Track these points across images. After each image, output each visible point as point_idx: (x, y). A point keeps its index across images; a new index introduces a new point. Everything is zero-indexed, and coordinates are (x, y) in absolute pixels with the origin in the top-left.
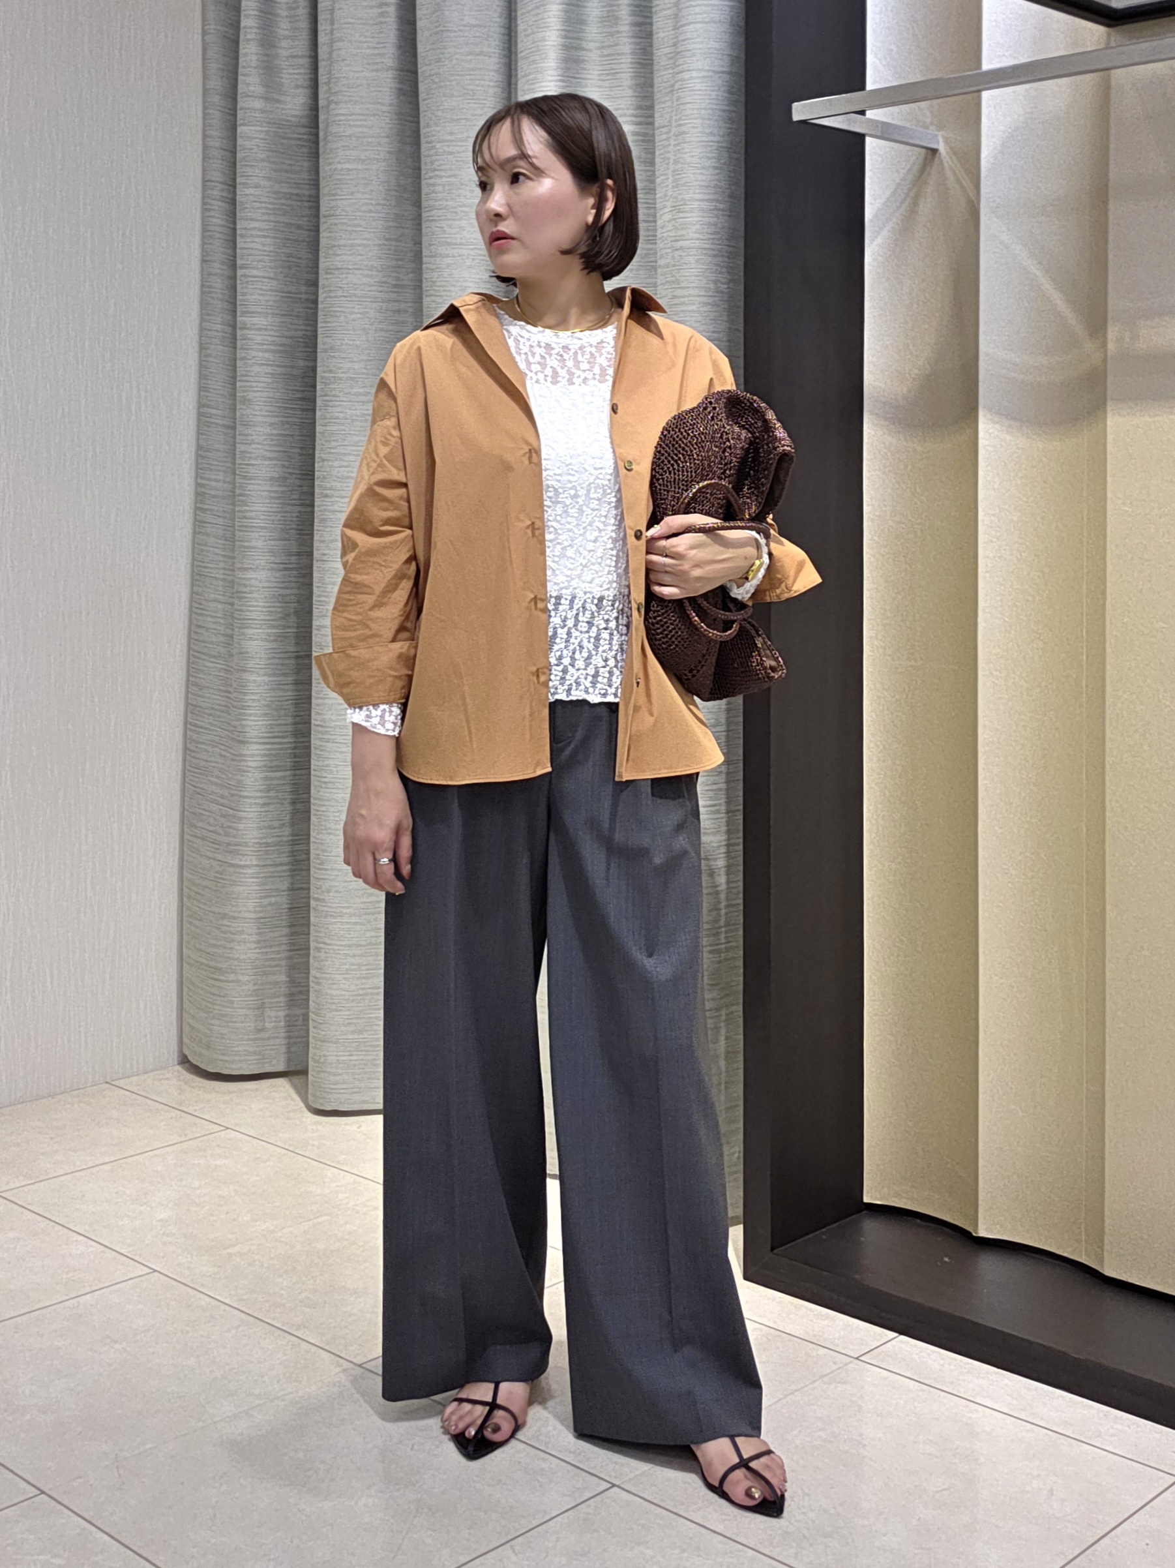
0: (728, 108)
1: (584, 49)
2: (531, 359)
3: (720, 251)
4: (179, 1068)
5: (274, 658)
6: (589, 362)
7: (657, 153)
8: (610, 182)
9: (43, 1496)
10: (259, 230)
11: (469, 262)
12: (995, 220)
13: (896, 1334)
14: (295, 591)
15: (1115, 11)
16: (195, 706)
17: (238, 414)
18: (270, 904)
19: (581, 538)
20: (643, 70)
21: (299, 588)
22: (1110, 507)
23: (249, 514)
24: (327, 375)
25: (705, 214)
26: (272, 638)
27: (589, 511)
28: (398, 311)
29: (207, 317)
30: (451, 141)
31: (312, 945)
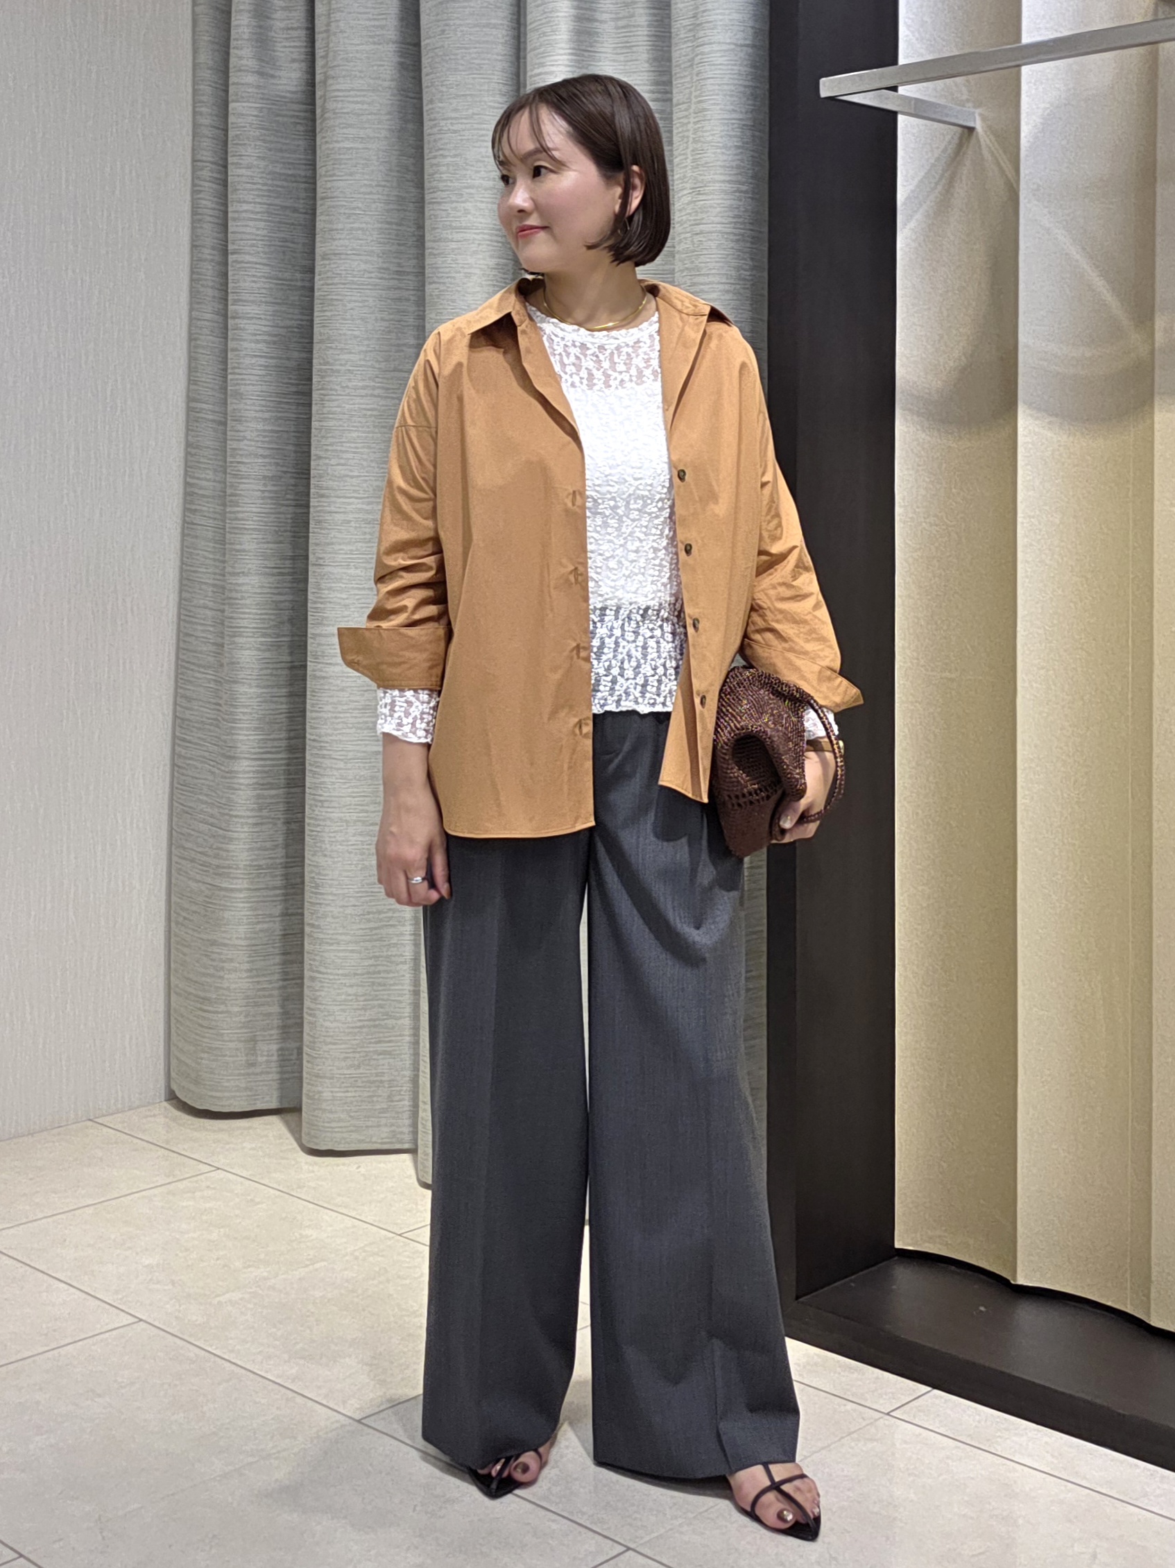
0: (751, 83)
1: (597, 21)
2: (566, 360)
3: (743, 235)
4: (165, 1104)
5: (267, 668)
6: (625, 364)
7: (675, 132)
8: (635, 168)
9: (22, 1559)
10: (252, 212)
11: (474, 247)
12: (1036, 202)
13: (929, 1389)
14: (290, 597)
16: (182, 719)
17: (230, 408)
18: (261, 931)
19: (621, 549)
20: (660, 43)
21: (293, 594)
22: (1157, 507)
23: (240, 516)
24: (324, 367)
25: (726, 197)
26: (263, 647)
27: (629, 522)
28: (400, 299)
29: (196, 306)
30: (456, 118)
31: (307, 974)
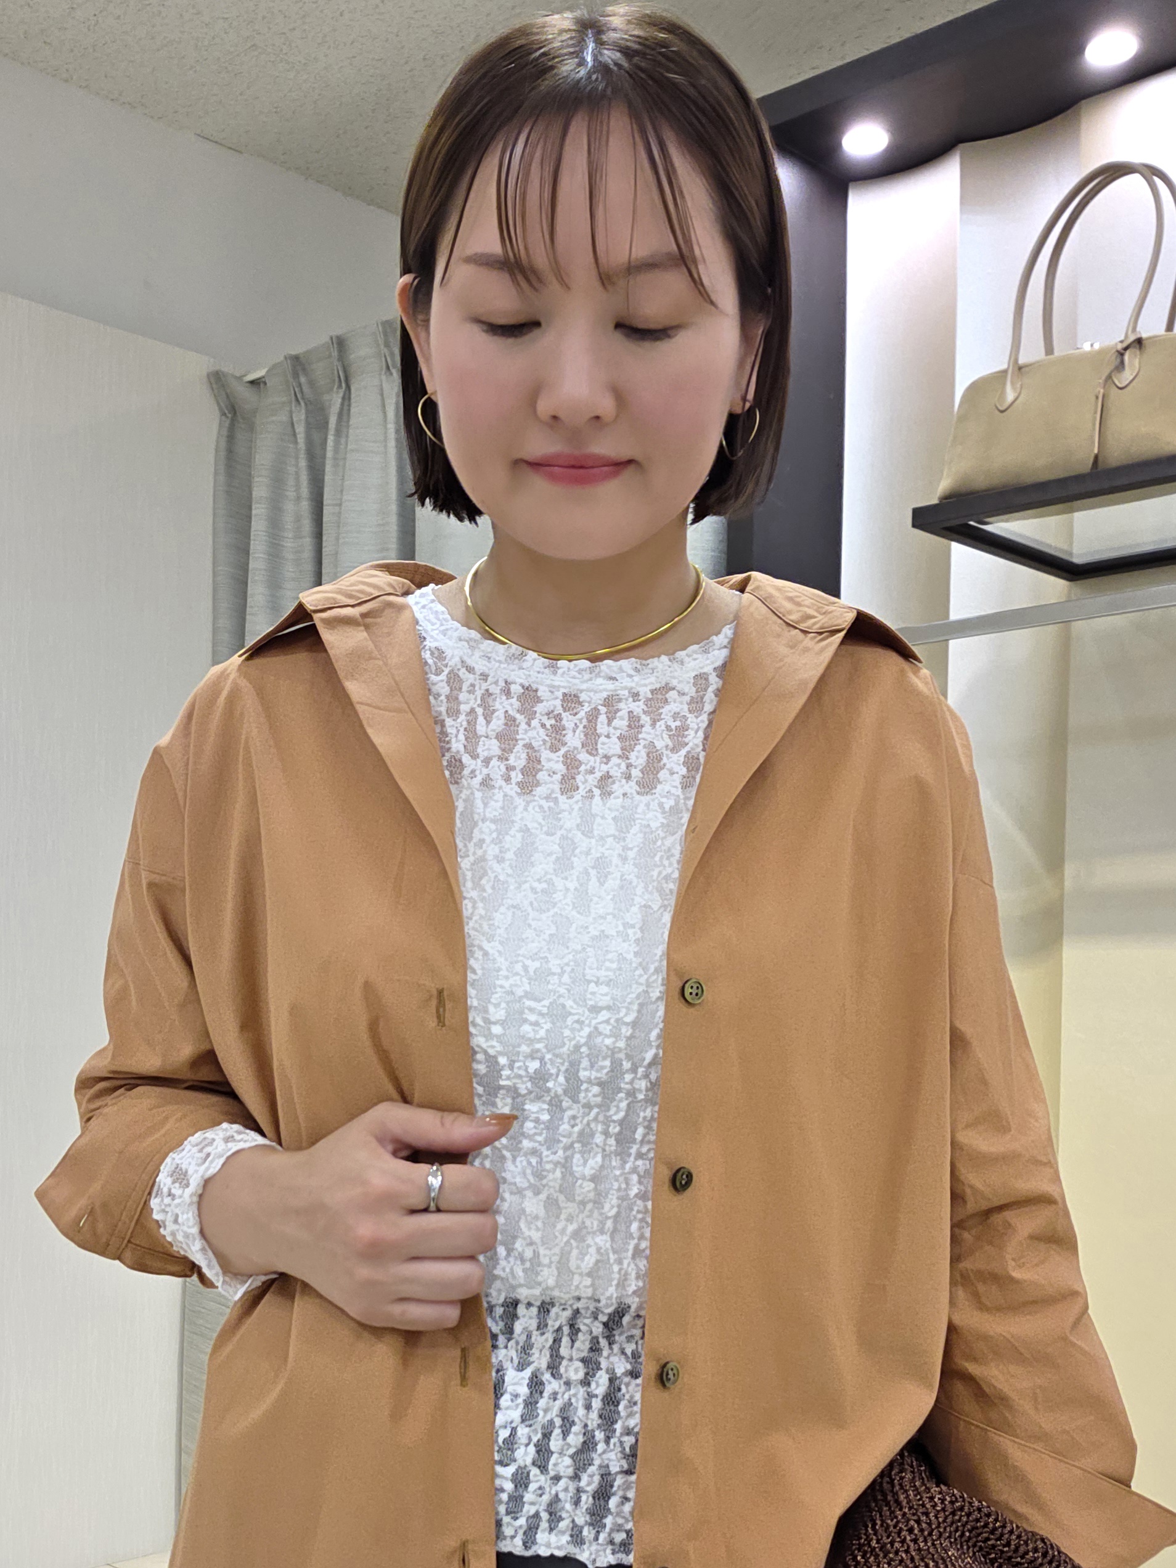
15: (1077, 566)
